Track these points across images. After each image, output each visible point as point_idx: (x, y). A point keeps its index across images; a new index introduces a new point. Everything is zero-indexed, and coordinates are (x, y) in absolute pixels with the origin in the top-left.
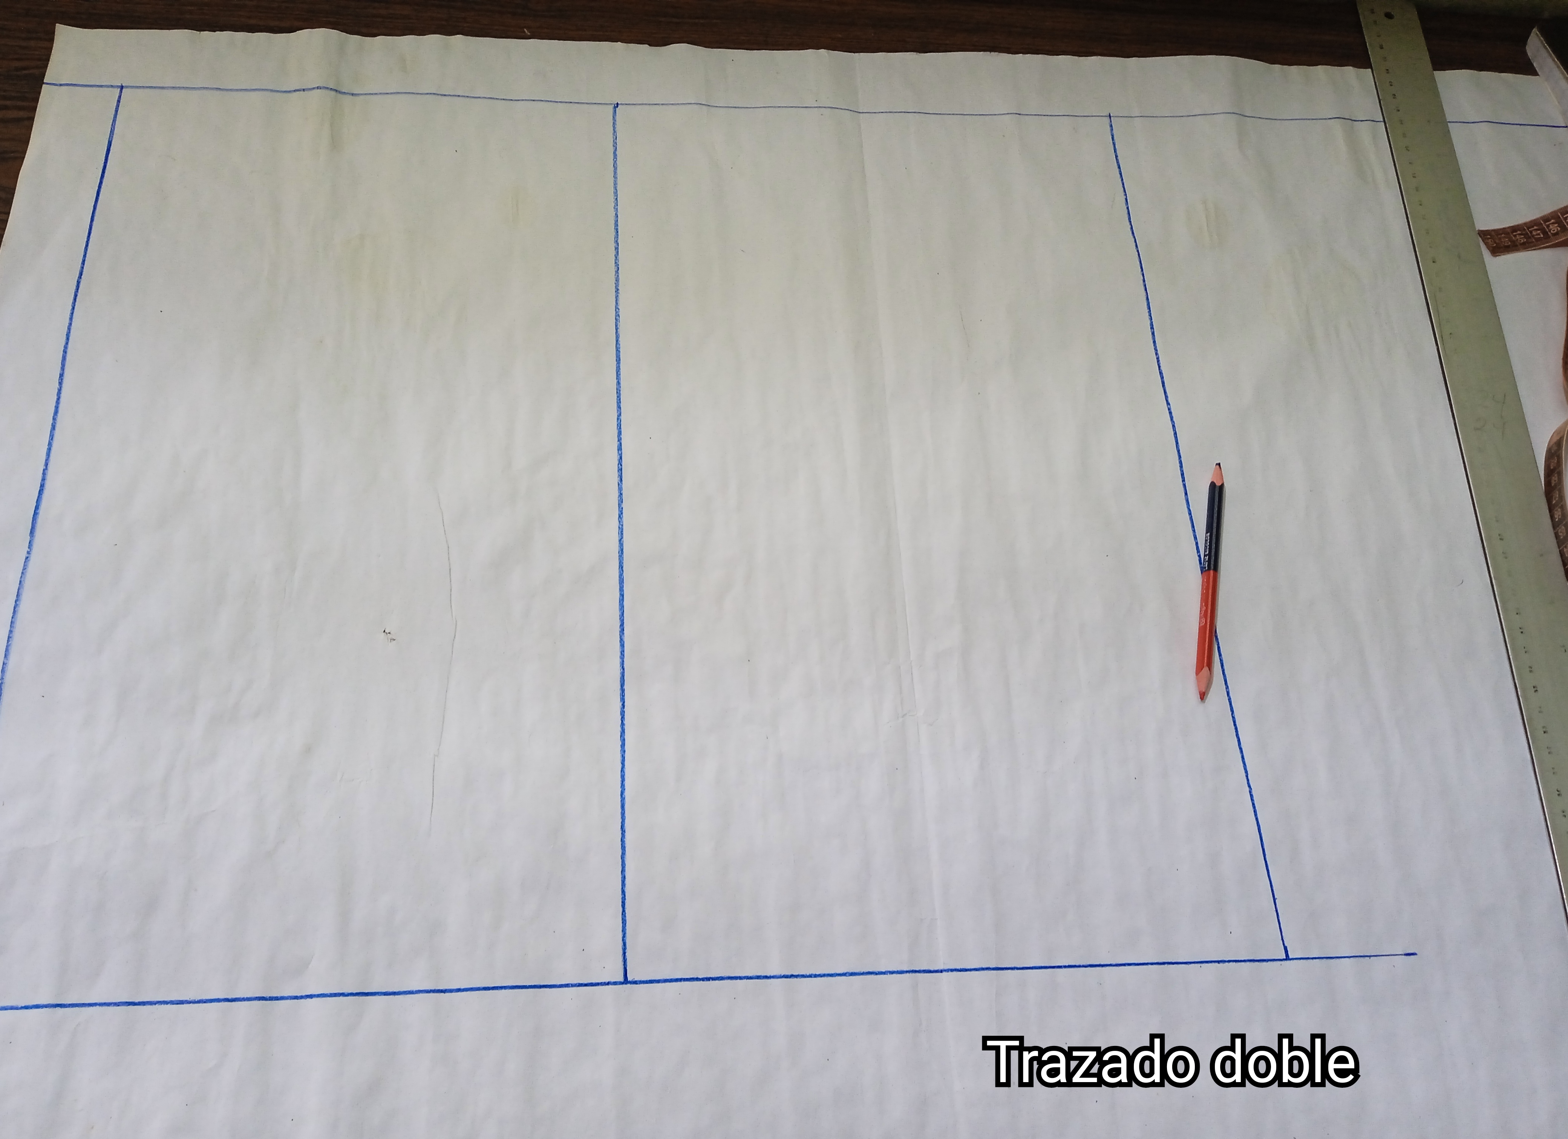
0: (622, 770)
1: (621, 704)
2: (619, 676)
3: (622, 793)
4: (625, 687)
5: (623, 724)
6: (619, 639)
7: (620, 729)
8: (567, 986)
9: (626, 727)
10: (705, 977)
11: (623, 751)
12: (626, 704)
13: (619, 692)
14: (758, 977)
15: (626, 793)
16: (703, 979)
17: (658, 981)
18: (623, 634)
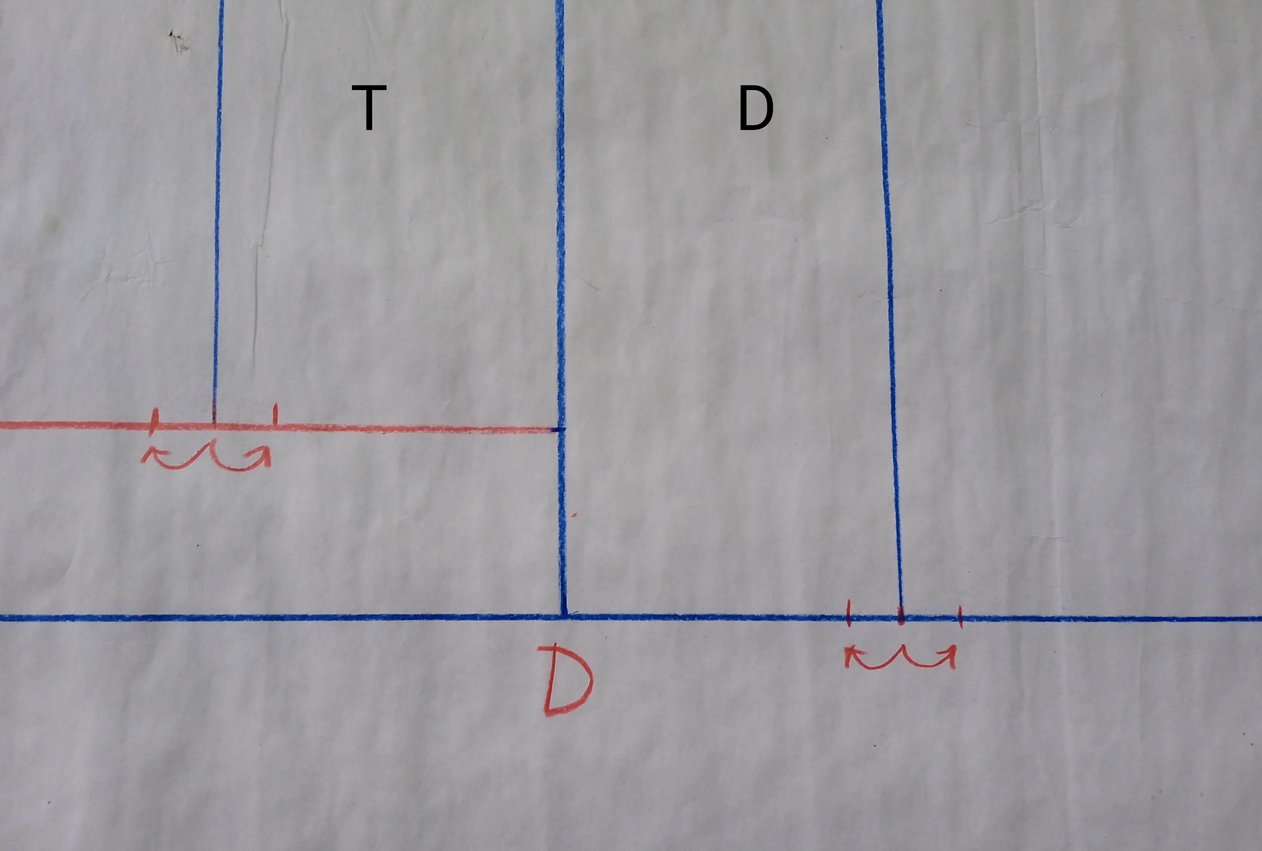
0: (560, 285)
1: (558, 174)
2: (554, 125)
3: (560, 321)
4: (566, 146)
5: (561, 208)
6: (555, 63)
7: (555, 216)
8: (474, 617)
9: (567, 214)
10: (688, 613)
11: (562, 253)
12: (565, 174)
13: (555, 153)
14: (770, 618)
15: (567, 323)
16: (684, 618)
17: (615, 617)
18: (562, 53)
